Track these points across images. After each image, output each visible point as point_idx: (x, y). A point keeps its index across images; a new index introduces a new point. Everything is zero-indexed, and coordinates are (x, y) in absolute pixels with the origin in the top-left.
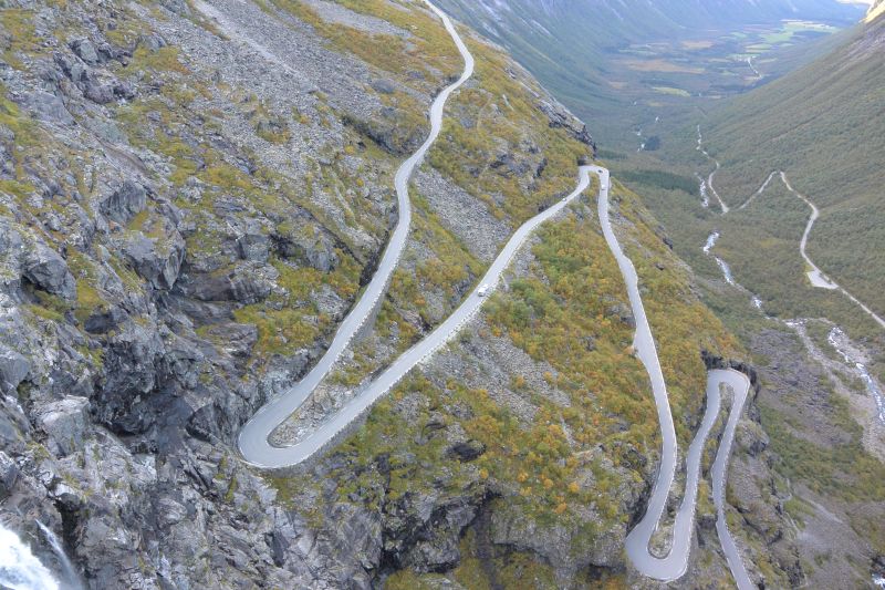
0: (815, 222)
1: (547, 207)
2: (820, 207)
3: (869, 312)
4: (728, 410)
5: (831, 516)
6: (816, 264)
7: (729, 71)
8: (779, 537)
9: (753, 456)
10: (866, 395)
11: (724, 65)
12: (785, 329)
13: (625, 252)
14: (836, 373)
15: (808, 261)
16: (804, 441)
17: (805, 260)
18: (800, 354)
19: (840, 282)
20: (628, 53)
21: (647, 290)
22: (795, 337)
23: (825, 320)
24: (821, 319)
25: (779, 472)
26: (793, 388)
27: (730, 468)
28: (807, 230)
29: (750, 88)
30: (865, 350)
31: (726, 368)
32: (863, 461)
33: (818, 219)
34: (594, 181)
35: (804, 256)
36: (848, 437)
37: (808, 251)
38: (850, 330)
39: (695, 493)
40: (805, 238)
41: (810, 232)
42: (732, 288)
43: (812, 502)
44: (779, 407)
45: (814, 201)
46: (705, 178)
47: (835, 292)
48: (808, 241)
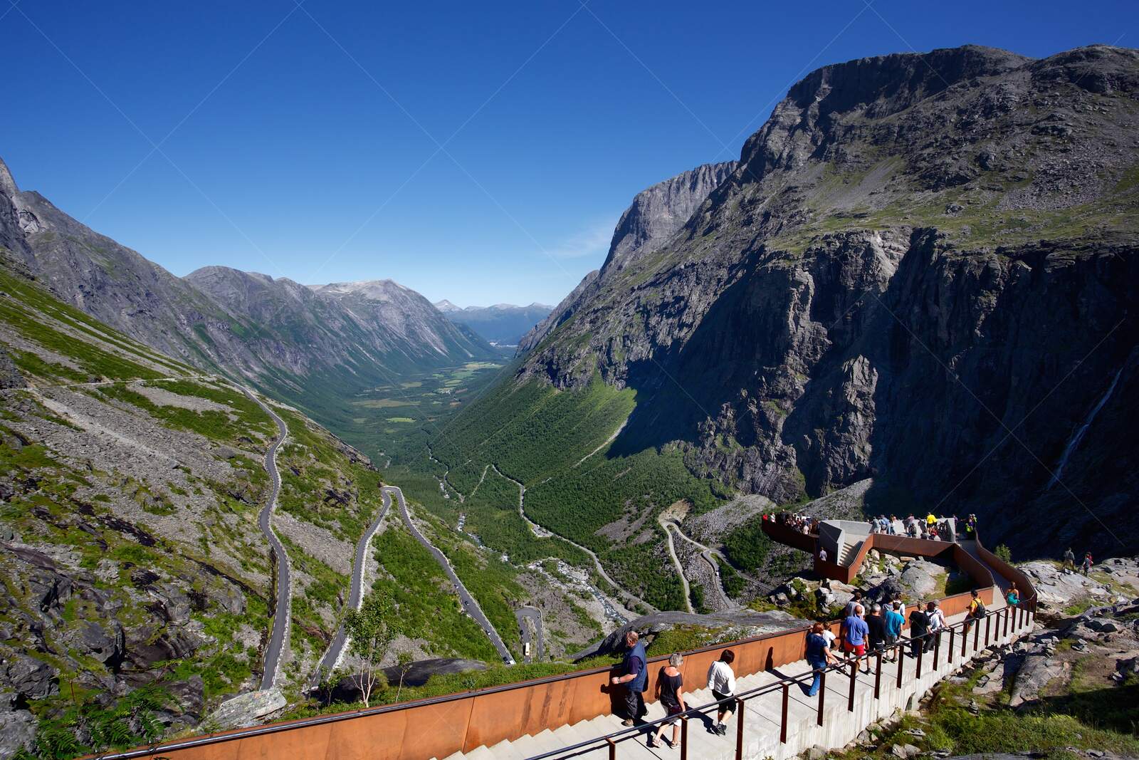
0: (524, 495)
2: (524, 484)
3: (577, 546)
6: (535, 522)
10: (594, 601)
12: (530, 571)
14: (571, 592)
15: (528, 521)
19: (553, 531)
20: (364, 396)
22: (538, 575)
23: (552, 558)
24: (549, 558)
28: (521, 501)
33: (525, 492)
35: (525, 518)
37: (525, 515)
40: (521, 506)
41: (523, 502)
46: (442, 478)
47: (551, 538)
48: (524, 508)
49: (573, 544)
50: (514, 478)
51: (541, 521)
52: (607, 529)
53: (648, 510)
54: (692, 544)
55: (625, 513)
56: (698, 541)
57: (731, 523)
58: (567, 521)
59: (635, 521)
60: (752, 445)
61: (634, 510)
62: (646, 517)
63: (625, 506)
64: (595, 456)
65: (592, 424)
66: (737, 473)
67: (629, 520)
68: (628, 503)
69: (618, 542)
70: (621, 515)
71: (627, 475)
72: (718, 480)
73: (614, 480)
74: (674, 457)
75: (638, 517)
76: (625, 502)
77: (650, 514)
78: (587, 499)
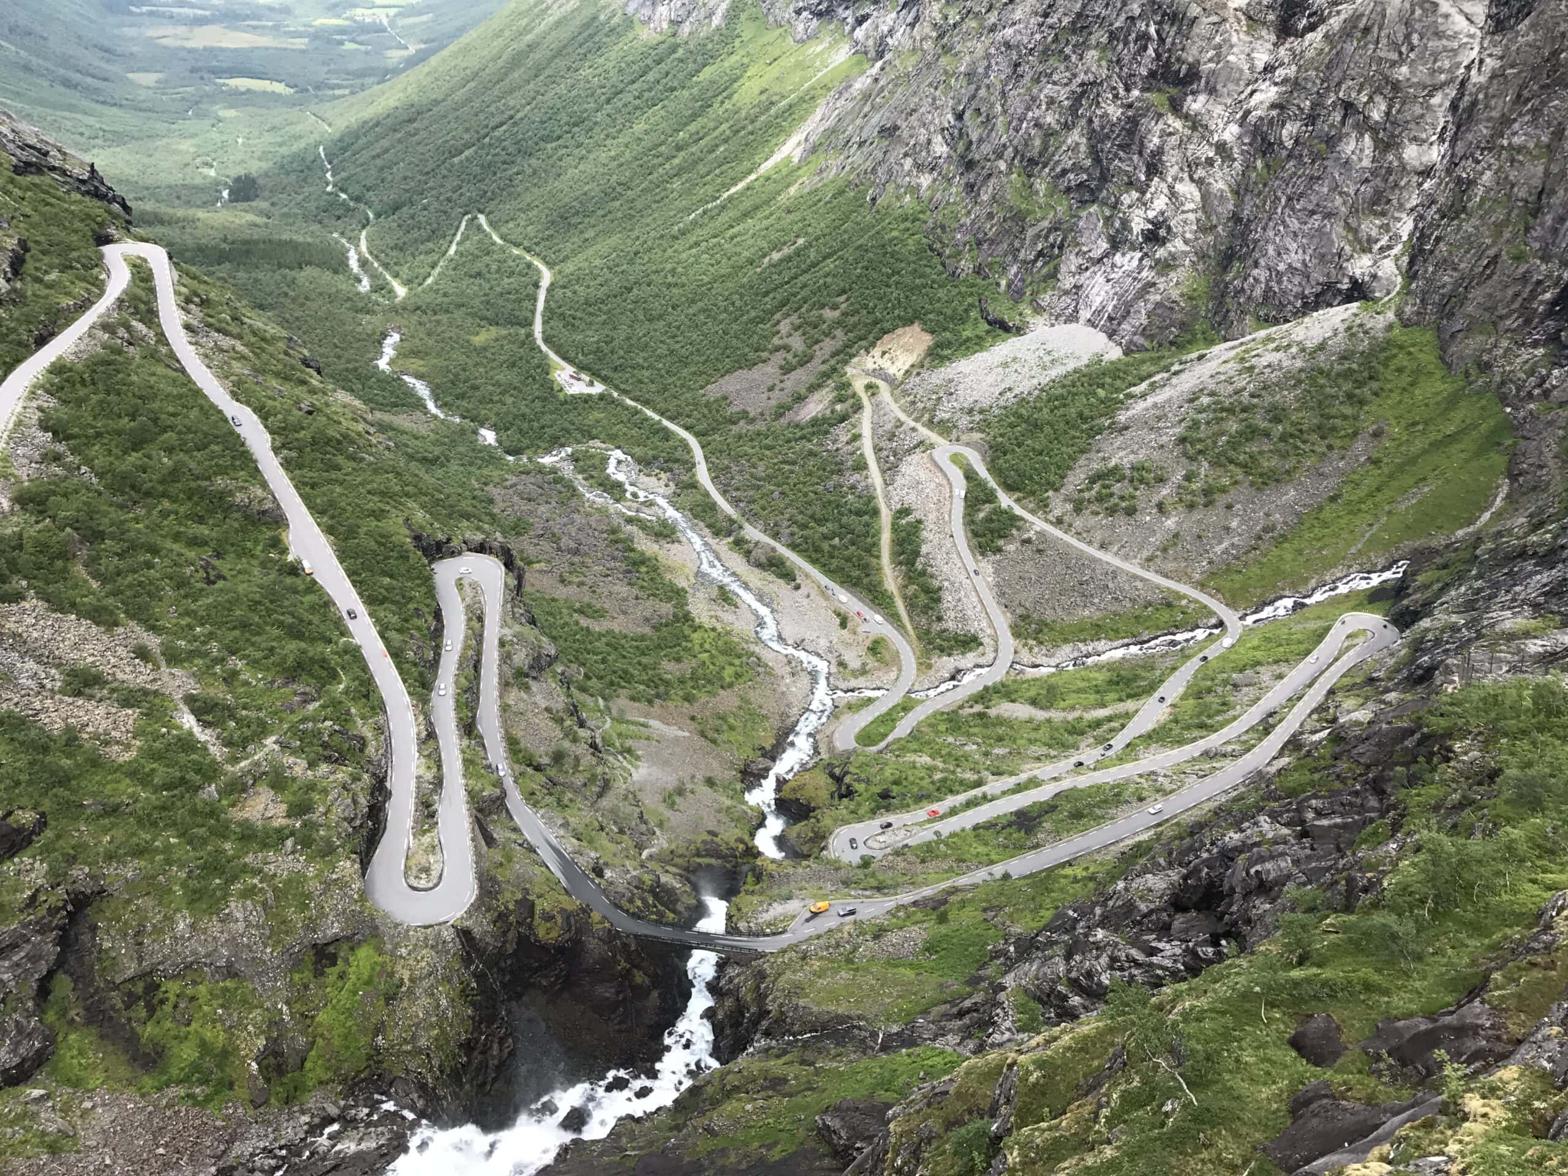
0: (549, 290)
1: (53, 335)
2: (550, 265)
3: (657, 417)
4: (480, 619)
5: (673, 731)
6: (565, 358)
7: (353, 41)
8: (606, 786)
9: (534, 678)
10: (679, 542)
11: (342, 31)
12: (541, 470)
13: (235, 396)
14: (630, 521)
15: (552, 355)
16: (610, 632)
17: (546, 357)
18: (573, 503)
19: (605, 380)
20: (151, 14)
21: (294, 454)
22: (559, 480)
23: (597, 443)
24: (591, 443)
25: (583, 689)
26: (576, 559)
27: (505, 708)
28: (540, 305)
29: (396, 71)
30: (663, 475)
31: (460, 553)
32: (696, 636)
33: (552, 284)
34: (142, 274)
35: (544, 348)
36: (667, 609)
37: (547, 340)
38: (637, 450)
39: (458, 765)
40: (539, 318)
41: (545, 308)
42: (443, 422)
43: (642, 720)
44: (561, 592)
45: (540, 257)
46: (354, 240)
47: (602, 397)
48: (544, 323)
49: (649, 413)
50: (528, 250)
51: (580, 357)
52: (730, 384)
53: (828, 346)
54: (913, 429)
55: (777, 349)
56: (931, 424)
57: (1010, 389)
58: (641, 361)
59: (795, 369)
60: (1093, 202)
61: (797, 343)
62: (823, 362)
63: (778, 332)
64: (723, 207)
65: (724, 126)
66: (1044, 271)
67: (781, 368)
68: (784, 327)
69: (752, 415)
70: (765, 355)
71: (789, 259)
72: (998, 284)
73: (759, 270)
74: (906, 220)
75: (805, 360)
76: (778, 322)
77: (832, 357)
78: (691, 311)
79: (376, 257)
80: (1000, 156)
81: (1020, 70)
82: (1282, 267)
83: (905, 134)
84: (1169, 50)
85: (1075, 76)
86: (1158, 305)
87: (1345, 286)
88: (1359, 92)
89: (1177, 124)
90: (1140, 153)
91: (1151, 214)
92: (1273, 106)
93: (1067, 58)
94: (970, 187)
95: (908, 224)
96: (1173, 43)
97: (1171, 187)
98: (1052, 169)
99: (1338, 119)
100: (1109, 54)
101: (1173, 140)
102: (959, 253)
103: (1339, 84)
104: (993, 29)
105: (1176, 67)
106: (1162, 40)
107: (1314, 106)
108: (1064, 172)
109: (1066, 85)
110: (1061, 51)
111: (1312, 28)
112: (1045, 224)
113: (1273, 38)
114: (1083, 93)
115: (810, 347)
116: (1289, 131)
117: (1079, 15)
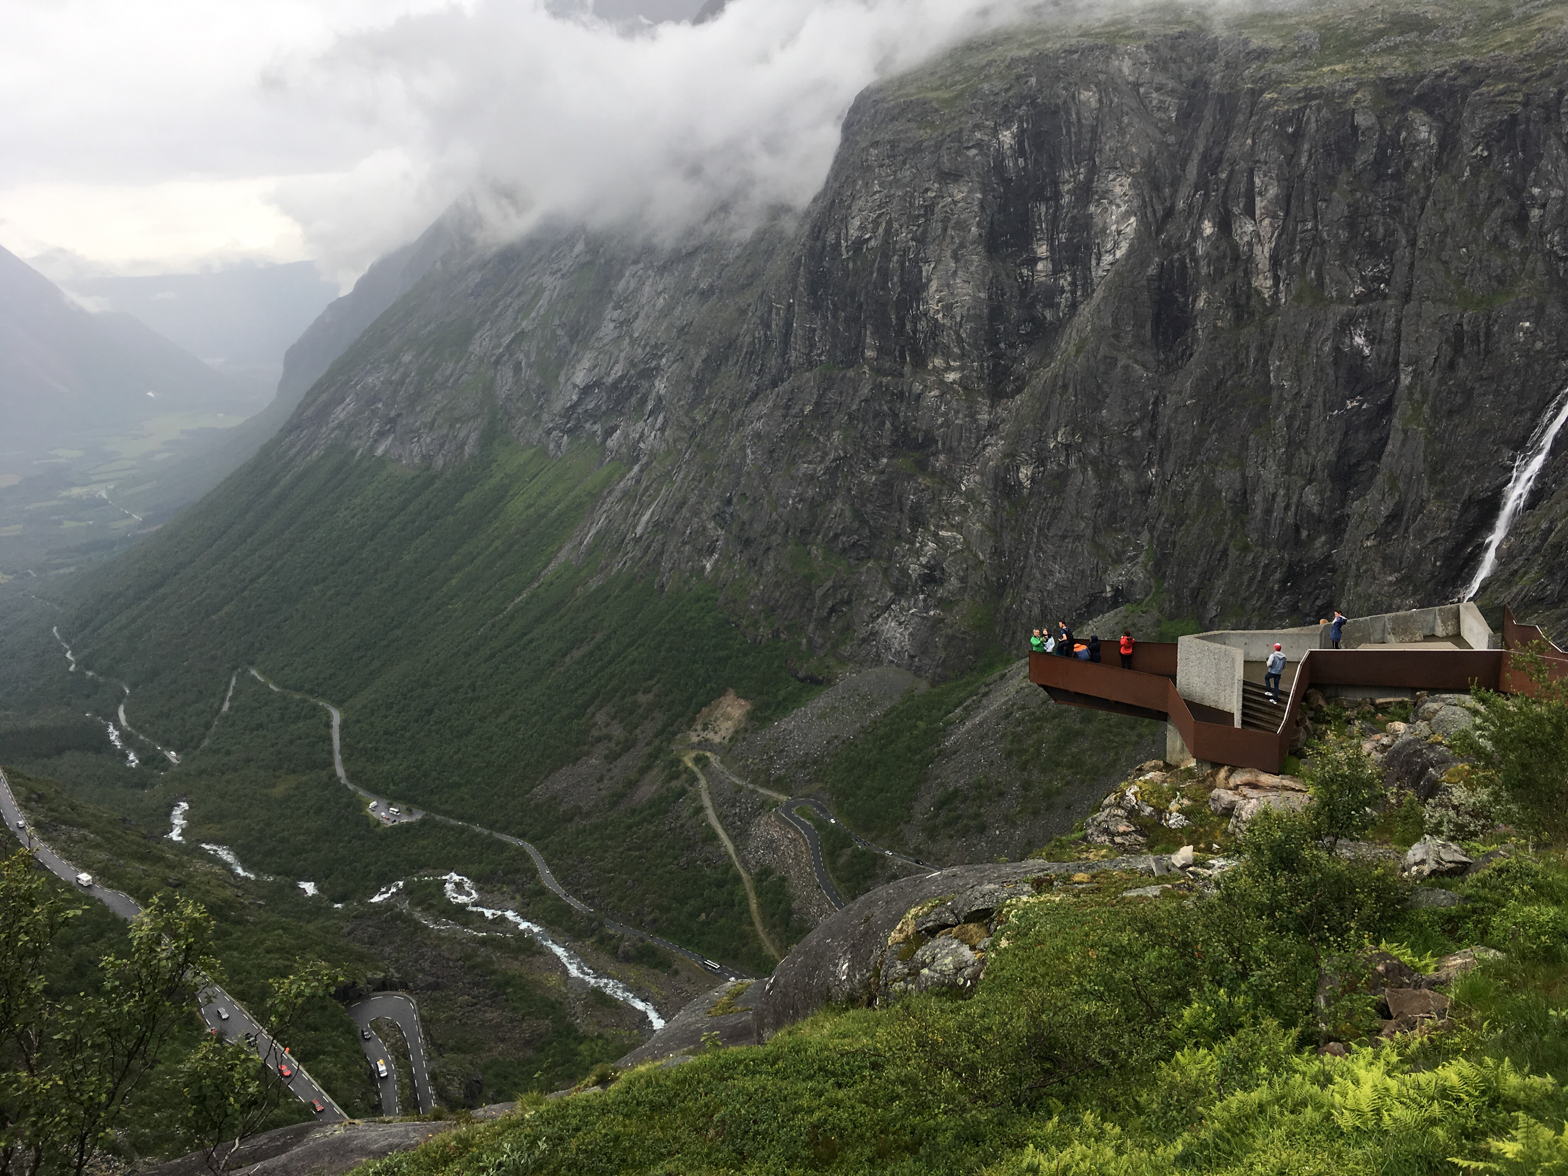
2: (338, 704)
6: (373, 791)
7: (73, 519)
11: (57, 511)
12: (373, 911)
14: (483, 943)
15: (359, 792)
17: (355, 794)
18: (418, 937)
19: (424, 805)
22: (397, 917)
23: (428, 871)
24: (422, 872)
28: (337, 745)
35: (351, 787)
38: (472, 869)
40: (338, 758)
41: (342, 747)
45: (323, 695)
46: (111, 716)
47: (422, 823)
48: (345, 761)
49: (477, 829)
50: (311, 692)
51: (392, 787)
52: (555, 783)
53: (649, 728)
54: (753, 792)
55: (597, 741)
56: (768, 783)
57: (836, 737)
58: (456, 779)
59: (620, 755)
60: (869, 557)
61: (617, 731)
62: (647, 744)
63: (596, 724)
64: (512, 618)
65: (497, 543)
66: (840, 625)
67: (606, 757)
68: (601, 718)
69: (585, 809)
70: (586, 748)
71: (591, 653)
72: (800, 644)
73: (562, 669)
74: (698, 600)
75: (628, 746)
76: (593, 715)
77: (656, 736)
78: (501, 719)
79: (141, 729)
80: (774, 531)
81: (775, 455)
82: (1050, 586)
83: (680, 525)
84: (904, 423)
85: (826, 454)
86: (952, 637)
87: (1109, 592)
88: (1073, 435)
89: (928, 481)
90: (901, 511)
91: (924, 560)
92: (1006, 456)
93: (816, 439)
94: (753, 562)
95: (703, 604)
96: (906, 416)
97: (935, 535)
98: (825, 535)
99: (1063, 458)
100: (853, 433)
101: (927, 495)
102: (757, 622)
103: (1055, 432)
104: (741, 423)
105: (913, 435)
106: (896, 416)
107: (1040, 450)
108: (836, 536)
109: (821, 462)
110: (809, 435)
111: (1019, 390)
112: (830, 583)
113: (988, 402)
114: (837, 466)
115: (631, 732)
116: (1025, 473)
117: (817, 404)
